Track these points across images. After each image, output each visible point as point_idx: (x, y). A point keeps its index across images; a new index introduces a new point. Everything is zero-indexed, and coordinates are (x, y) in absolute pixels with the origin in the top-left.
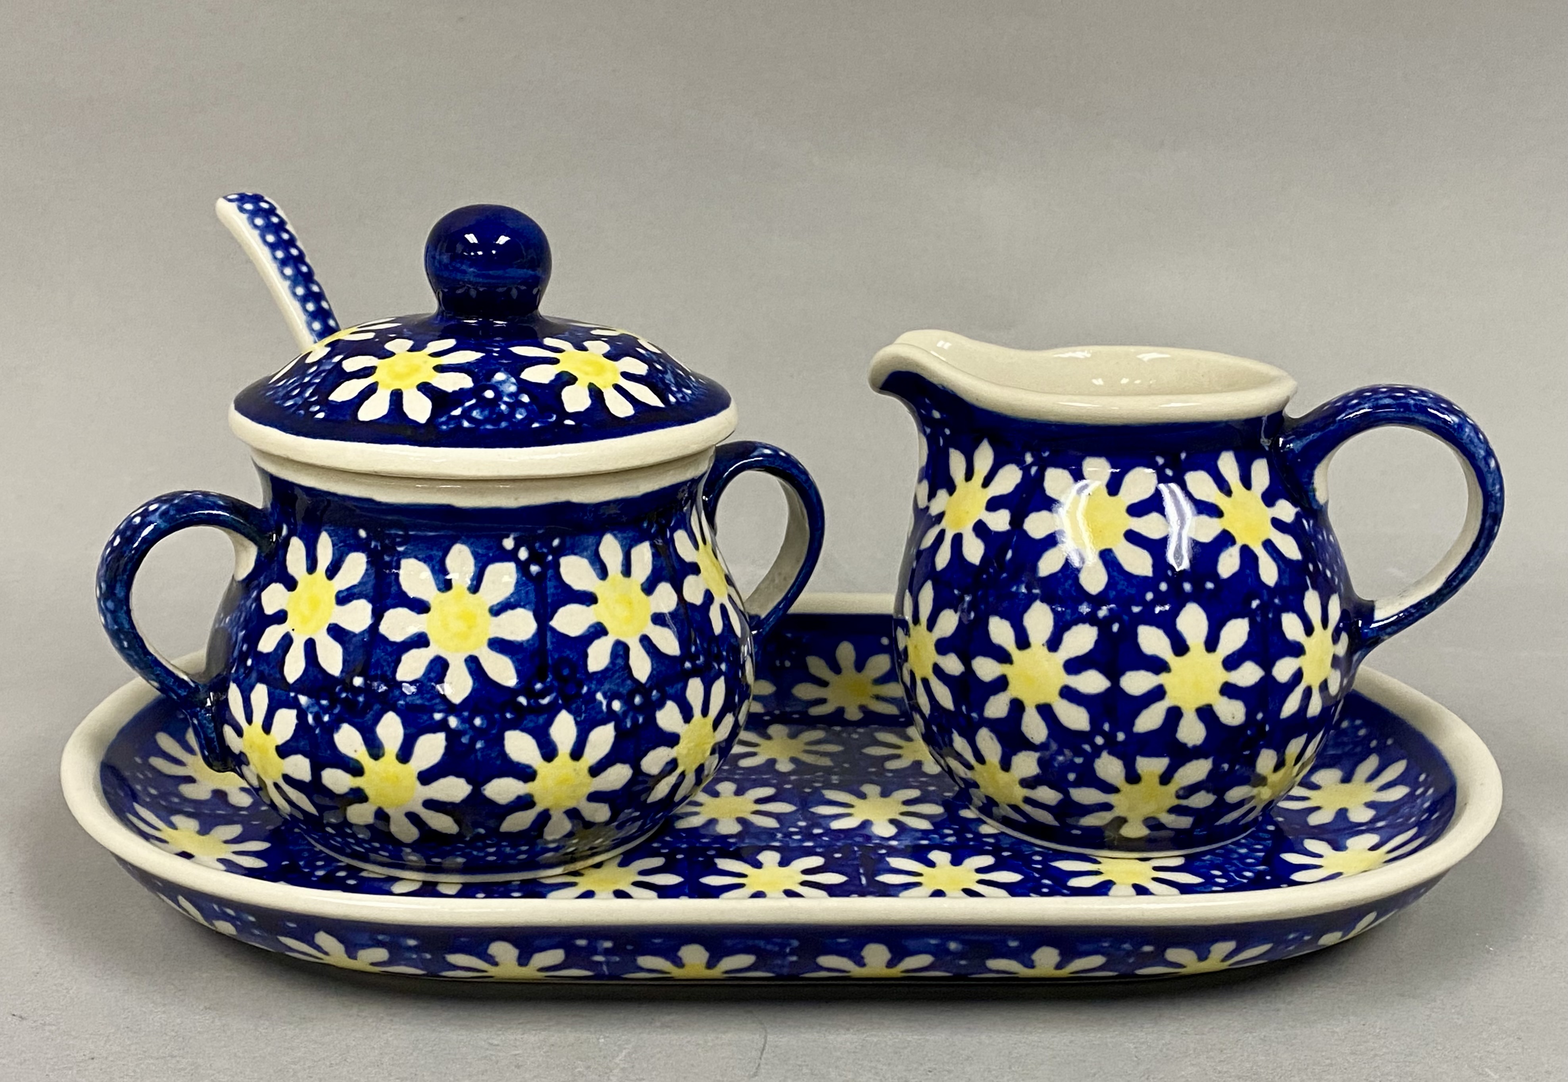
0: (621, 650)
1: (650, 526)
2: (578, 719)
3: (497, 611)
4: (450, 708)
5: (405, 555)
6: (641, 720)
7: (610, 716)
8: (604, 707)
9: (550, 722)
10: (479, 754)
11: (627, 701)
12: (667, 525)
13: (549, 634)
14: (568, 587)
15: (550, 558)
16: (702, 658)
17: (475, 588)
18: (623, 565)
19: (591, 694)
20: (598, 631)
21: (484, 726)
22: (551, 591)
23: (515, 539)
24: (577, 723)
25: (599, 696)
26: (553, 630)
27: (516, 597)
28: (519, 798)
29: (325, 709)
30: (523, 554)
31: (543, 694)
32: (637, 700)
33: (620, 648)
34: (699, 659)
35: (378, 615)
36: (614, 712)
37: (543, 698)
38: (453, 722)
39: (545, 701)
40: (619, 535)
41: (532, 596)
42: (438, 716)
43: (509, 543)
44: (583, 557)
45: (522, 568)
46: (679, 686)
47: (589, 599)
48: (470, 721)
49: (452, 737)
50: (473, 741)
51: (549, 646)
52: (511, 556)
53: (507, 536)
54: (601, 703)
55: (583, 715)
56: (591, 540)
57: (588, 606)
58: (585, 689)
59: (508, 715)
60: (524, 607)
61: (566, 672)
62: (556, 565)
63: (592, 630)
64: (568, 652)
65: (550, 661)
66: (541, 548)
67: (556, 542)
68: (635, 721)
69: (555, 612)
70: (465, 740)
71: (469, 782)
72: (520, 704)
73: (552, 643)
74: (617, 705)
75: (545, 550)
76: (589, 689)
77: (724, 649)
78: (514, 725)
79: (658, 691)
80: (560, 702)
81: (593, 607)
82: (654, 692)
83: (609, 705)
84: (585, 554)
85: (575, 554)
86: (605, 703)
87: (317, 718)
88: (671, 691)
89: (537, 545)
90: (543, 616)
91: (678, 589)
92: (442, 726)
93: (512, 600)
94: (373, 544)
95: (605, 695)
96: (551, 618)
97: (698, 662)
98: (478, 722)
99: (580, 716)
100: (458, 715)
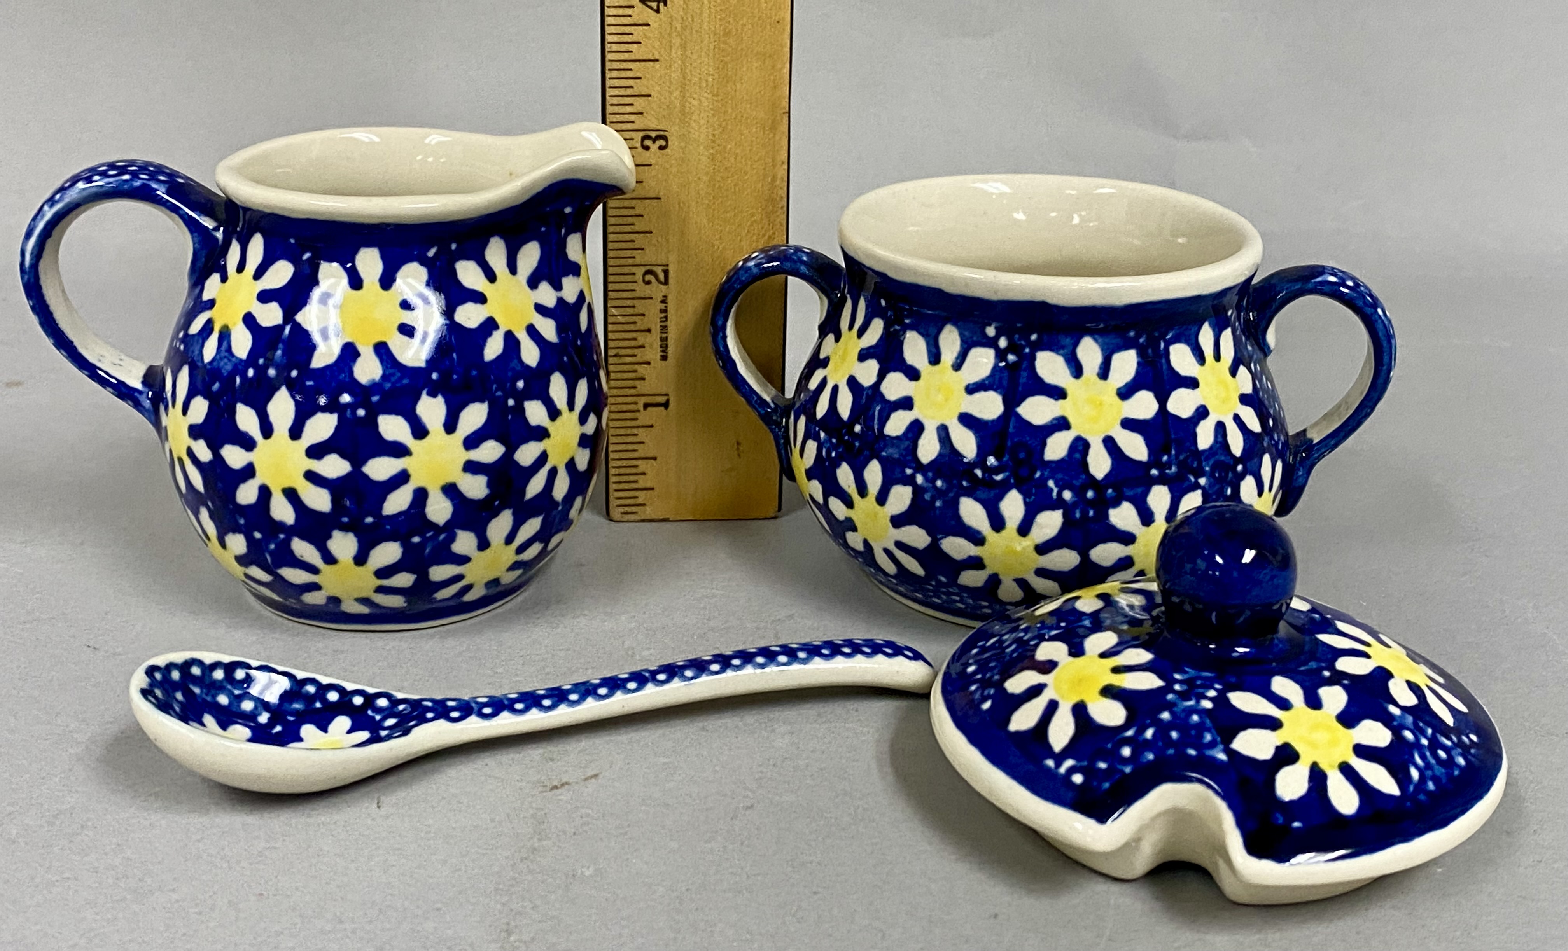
0: (1080, 446)
1: (1138, 336)
2: (1028, 500)
3: (971, 389)
4: (920, 467)
5: (912, 327)
6: (1091, 513)
7: (1057, 504)
8: (1055, 494)
9: (1001, 497)
10: (938, 512)
11: (1079, 493)
12: (1163, 336)
13: (1013, 419)
14: (1040, 380)
15: (1027, 350)
16: (1174, 469)
17: (957, 366)
18: (1100, 368)
19: (1043, 480)
20: (1062, 424)
21: (944, 488)
22: (1023, 380)
23: (996, 328)
24: (1026, 503)
25: (1051, 483)
26: (1019, 417)
27: (991, 380)
28: (970, 558)
29: (834, 447)
30: (1003, 343)
31: (996, 470)
32: (1090, 494)
33: (1081, 443)
34: (1170, 469)
35: (881, 376)
36: (1064, 500)
37: (997, 474)
38: (920, 479)
39: (999, 478)
40: (1100, 340)
41: (1005, 383)
42: (909, 471)
43: (991, 331)
44: (1058, 353)
45: (1001, 355)
46: (1139, 490)
47: (1058, 393)
48: (933, 481)
49: (918, 491)
50: (934, 499)
51: (1011, 430)
52: (991, 343)
53: (990, 325)
54: (1052, 490)
55: (1033, 497)
56: (1068, 341)
57: (1057, 399)
58: (1038, 475)
59: (965, 483)
60: (995, 390)
61: (1022, 455)
62: (1033, 359)
63: (1055, 422)
64: (1028, 439)
65: (1009, 443)
66: (1019, 339)
67: (1034, 337)
68: (1085, 513)
69: (1023, 399)
70: (927, 497)
71: (929, 534)
72: (976, 475)
73: (1014, 427)
74: (1067, 495)
75: (1023, 343)
76: (1042, 475)
77: (1208, 465)
78: (969, 493)
79: (1113, 491)
80: (1012, 481)
81: (1061, 402)
82: (1110, 491)
83: (1060, 494)
84: (1062, 352)
85: (1052, 350)
86: (1055, 490)
87: (829, 453)
88: (1130, 493)
89: (1017, 336)
90: (1012, 401)
91: (1162, 399)
92: (909, 481)
93: (987, 382)
94: (889, 313)
95: (1057, 485)
96: (1019, 405)
97: (1167, 471)
98: (939, 483)
99: (1030, 498)
100: (924, 475)
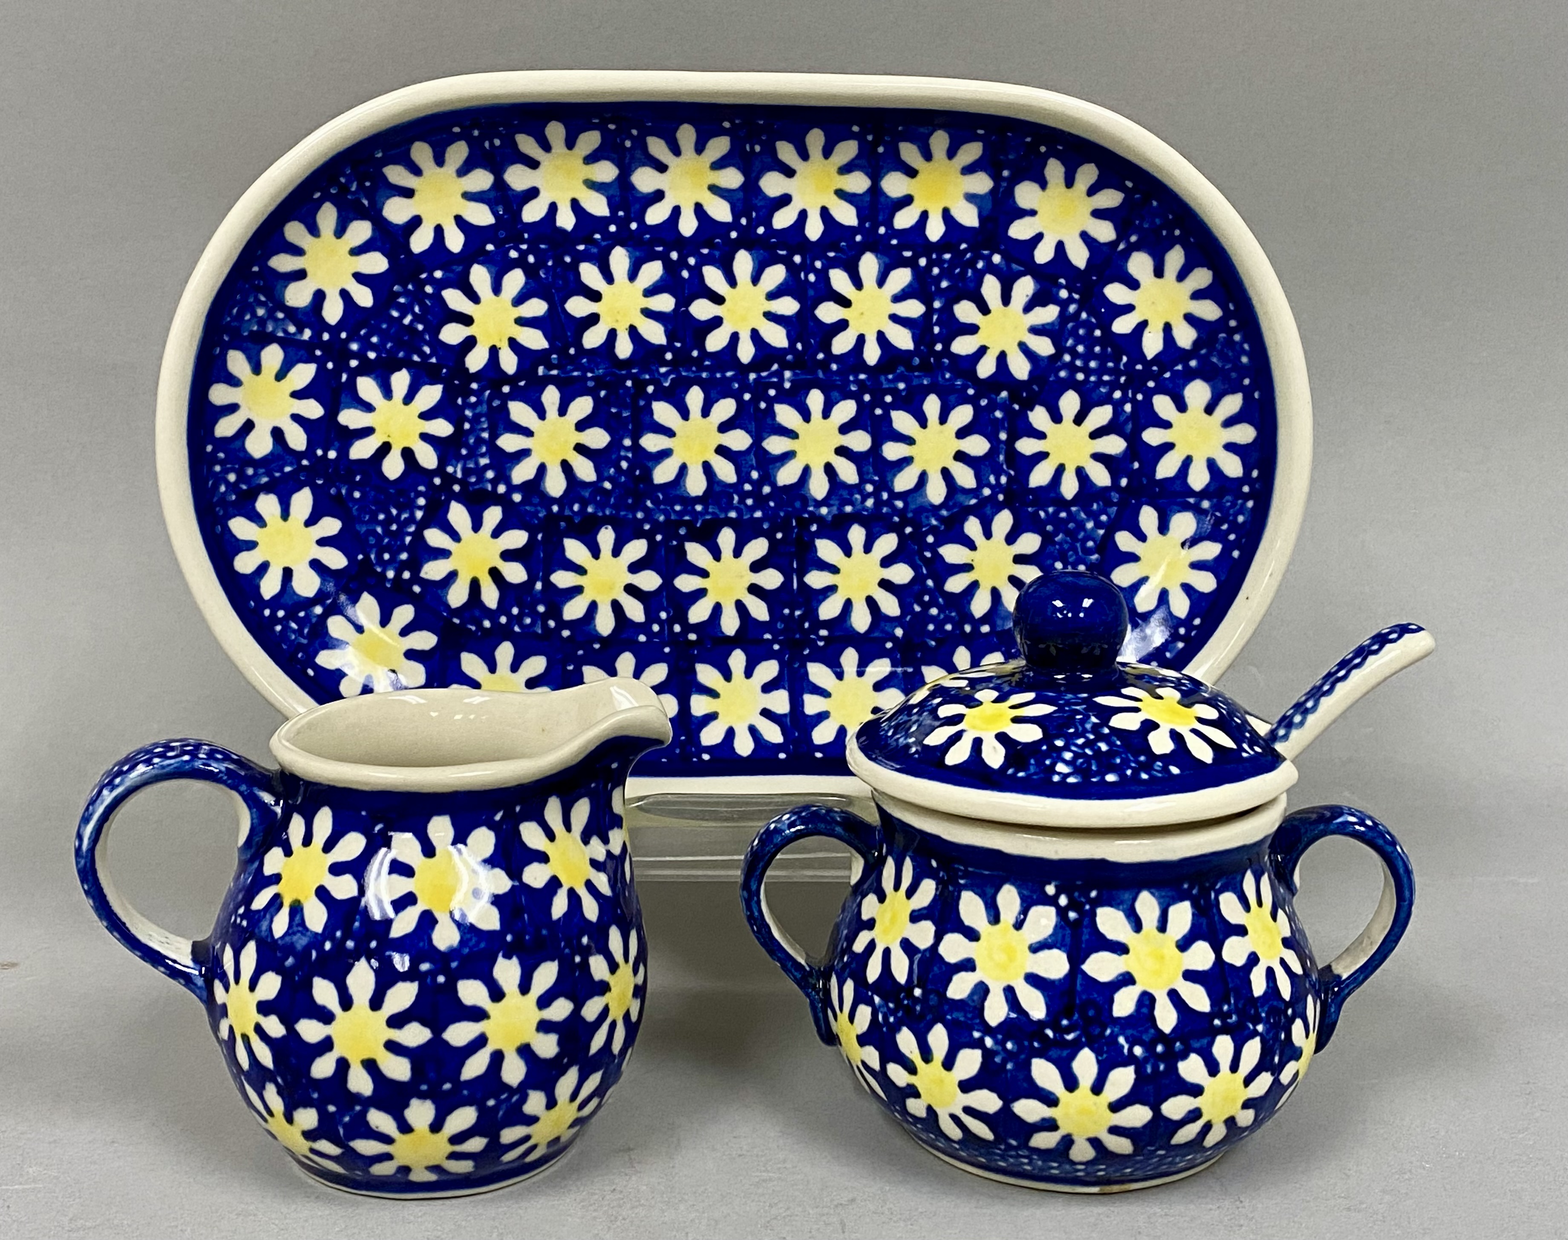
0: (1147, 1001)
1: (1191, 888)
2: (1100, 1058)
3: (1035, 948)
4: (987, 1030)
5: (966, 887)
6: (1162, 1067)
7: (1128, 1060)
8: (1126, 1051)
9: (1073, 1056)
10: (1009, 1075)
11: (1149, 1047)
12: (1212, 887)
13: (1080, 976)
14: (1102, 936)
15: (1087, 907)
16: (1234, 1018)
17: (1018, 925)
18: (1159, 921)
19: (1114, 1037)
20: (1127, 979)
21: (1015, 1050)
22: (1085, 937)
23: (1056, 887)
24: (1098, 1062)
25: (1122, 1040)
26: (1084, 974)
27: (1053, 938)
28: (1044, 1120)
29: (893, 1012)
30: (1063, 901)
31: (1068, 1030)
32: (1160, 1048)
33: (1146, 997)
34: (1231, 1018)
35: (938, 938)
36: (1135, 1057)
37: (1068, 1033)
38: (989, 1042)
39: (1070, 1037)
40: (1157, 894)
41: (1068, 940)
42: (976, 1035)
43: (1050, 890)
44: (1118, 909)
45: (1062, 913)
46: (1205, 1041)
47: (1121, 949)
48: (1003, 1043)
49: (987, 1055)
50: (1004, 1062)
51: (1079, 988)
52: (1052, 901)
53: (1050, 883)
54: (1123, 1047)
55: (1105, 1056)
56: (1127, 896)
57: (1120, 955)
58: (1108, 1032)
59: (1036, 1044)
60: (1059, 948)
61: (1091, 1013)
62: (1094, 915)
63: (1121, 978)
64: (1096, 996)
65: (1078, 1001)
66: (1080, 896)
67: (1093, 894)
68: (1155, 1068)
69: (1087, 956)
70: (998, 1060)
71: (1000, 1097)
72: (1047, 1036)
73: (1081, 985)
74: (1138, 1051)
75: (1083, 900)
76: (1112, 1032)
77: (1263, 1011)
78: (1040, 1055)
79: (1181, 1043)
80: (1083, 1039)
81: (1124, 956)
82: (1178, 1044)
83: (1130, 1050)
84: (1121, 907)
85: (1112, 906)
86: (1126, 1047)
87: (886, 1018)
88: (1196, 1045)
89: (1076, 894)
90: (1076, 959)
91: (1217, 949)
92: (978, 1044)
93: (1050, 941)
94: (941, 874)
95: (1127, 1040)
96: (1083, 962)
97: (1229, 1021)
98: (1009, 1045)
99: (1102, 1056)
100: (993, 1037)
